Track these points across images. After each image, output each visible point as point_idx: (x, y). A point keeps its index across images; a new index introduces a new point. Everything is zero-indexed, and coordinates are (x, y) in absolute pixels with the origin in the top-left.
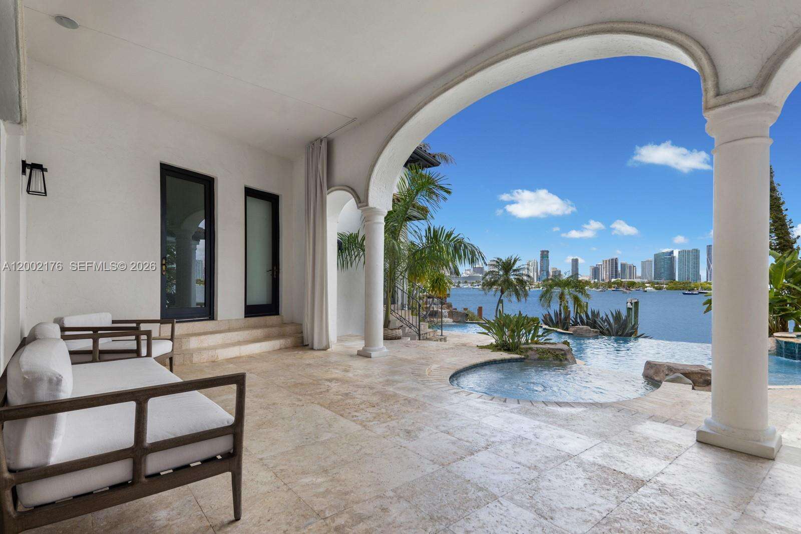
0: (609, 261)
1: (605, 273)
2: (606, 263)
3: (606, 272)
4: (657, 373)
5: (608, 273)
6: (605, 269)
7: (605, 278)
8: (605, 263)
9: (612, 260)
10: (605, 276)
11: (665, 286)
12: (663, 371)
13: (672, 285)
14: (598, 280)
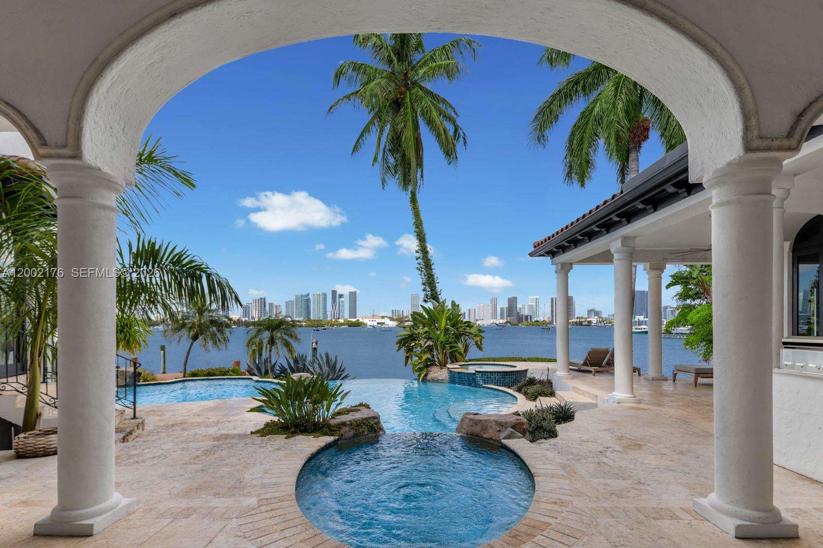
0: (258, 300)
1: (254, 312)
2: (256, 302)
3: (256, 311)
4: (484, 430)
5: (257, 312)
6: (254, 307)
7: (254, 316)
8: (254, 302)
9: (261, 299)
10: (254, 314)
11: (304, 324)
12: (491, 427)
13: (309, 323)
14: (249, 318)
